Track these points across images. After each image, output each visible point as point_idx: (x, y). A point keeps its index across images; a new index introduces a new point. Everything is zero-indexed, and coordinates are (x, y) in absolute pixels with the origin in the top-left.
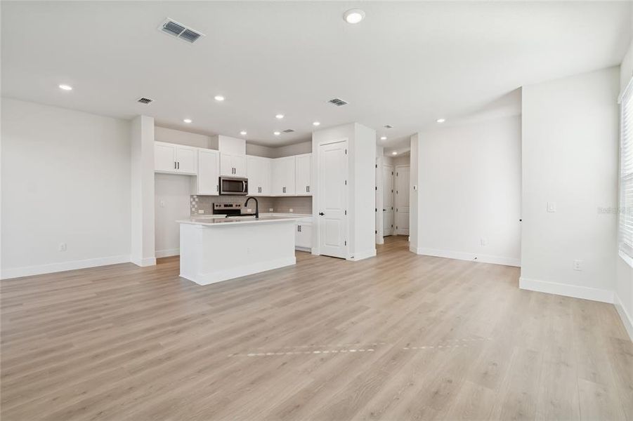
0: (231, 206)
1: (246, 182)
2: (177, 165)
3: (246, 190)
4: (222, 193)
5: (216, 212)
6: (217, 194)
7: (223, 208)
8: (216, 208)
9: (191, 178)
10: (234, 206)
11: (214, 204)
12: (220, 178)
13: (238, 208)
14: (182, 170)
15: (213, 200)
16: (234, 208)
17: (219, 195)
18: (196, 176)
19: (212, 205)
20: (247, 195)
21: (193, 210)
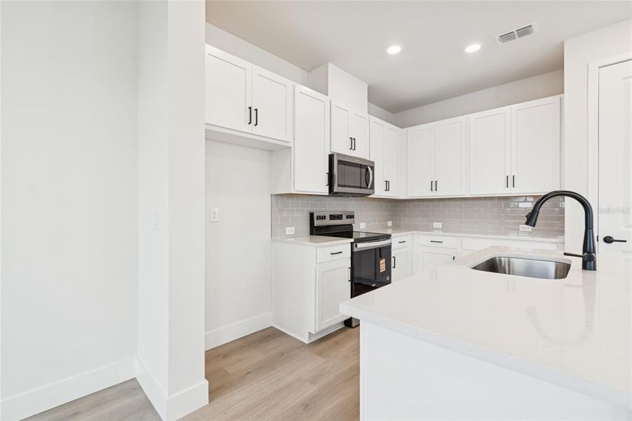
0: (341, 217)
1: (373, 168)
2: (253, 116)
3: (372, 188)
4: (336, 189)
6: (326, 191)
7: (327, 221)
8: (317, 223)
9: (276, 152)
10: (344, 216)
11: (312, 215)
12: (331, 157)
13: (349, 221)
15: (310, 207)
16: (344, 221)
17: (328, 194)
18: (290, 148)
19: (309, 215)
20: (370, 196)
21: (276, 229)
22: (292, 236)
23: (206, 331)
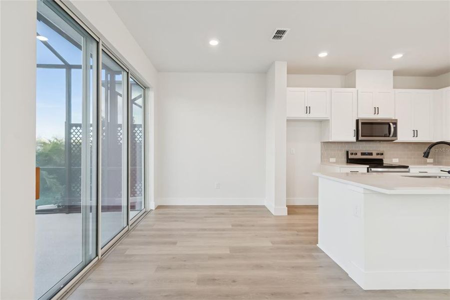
0: (371, 154)
1: (395, 124)
2: (308, 110)
3: (395, 135)
4: (360, 138)
5: (350, 161)
6: (354, 139)
7: (359, 156)
8: (350, 157)
9: (322, 123)
10: (374, 154)
11: (347, 152)
12: (357, 121)
13: (379, 157)
14: (314, 115)
15: (347, 148)
16: (374, 157)
17: (355, 141)
18: (329, 120)
19: (346, 153)
20: (395, 141)
21: (324, 158)
22: (334, 163)
23: (287, 197)
